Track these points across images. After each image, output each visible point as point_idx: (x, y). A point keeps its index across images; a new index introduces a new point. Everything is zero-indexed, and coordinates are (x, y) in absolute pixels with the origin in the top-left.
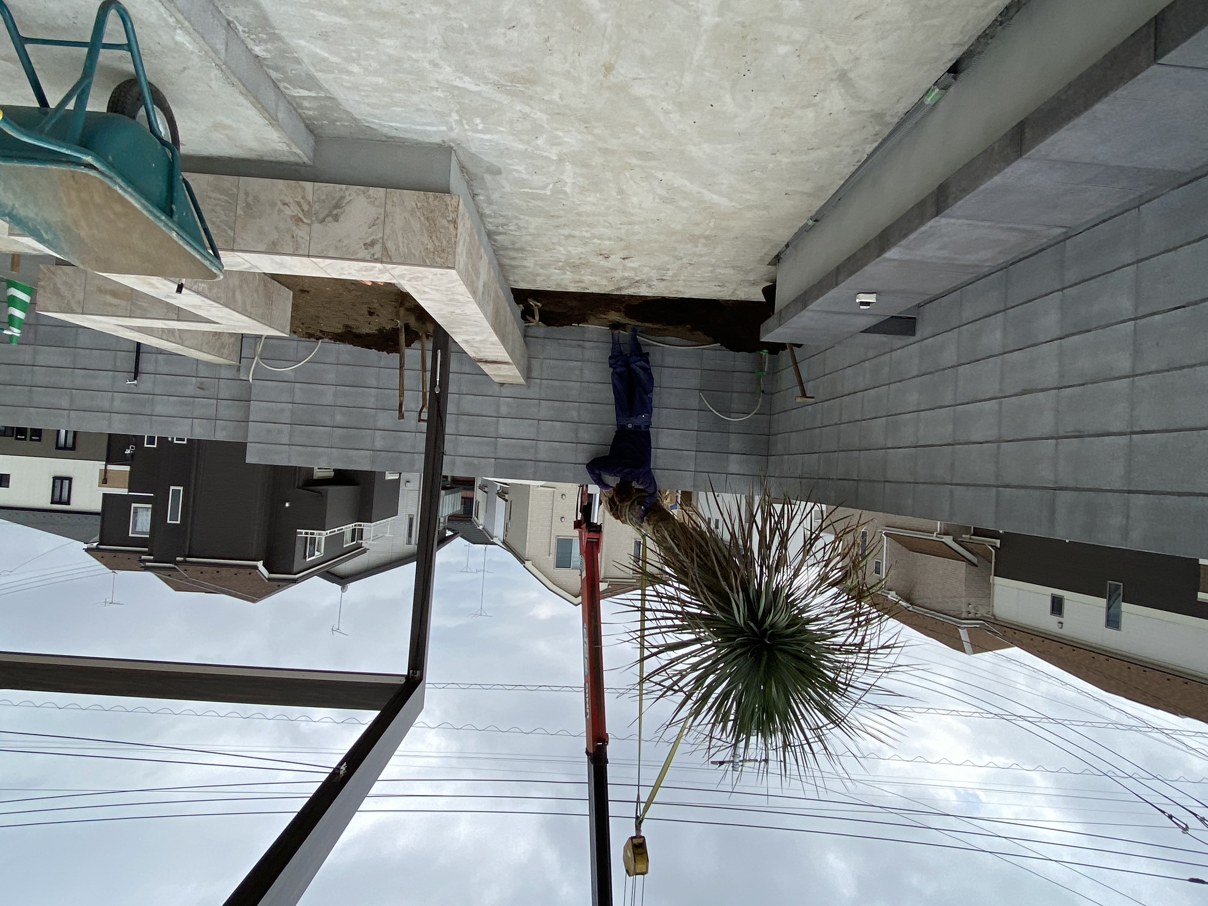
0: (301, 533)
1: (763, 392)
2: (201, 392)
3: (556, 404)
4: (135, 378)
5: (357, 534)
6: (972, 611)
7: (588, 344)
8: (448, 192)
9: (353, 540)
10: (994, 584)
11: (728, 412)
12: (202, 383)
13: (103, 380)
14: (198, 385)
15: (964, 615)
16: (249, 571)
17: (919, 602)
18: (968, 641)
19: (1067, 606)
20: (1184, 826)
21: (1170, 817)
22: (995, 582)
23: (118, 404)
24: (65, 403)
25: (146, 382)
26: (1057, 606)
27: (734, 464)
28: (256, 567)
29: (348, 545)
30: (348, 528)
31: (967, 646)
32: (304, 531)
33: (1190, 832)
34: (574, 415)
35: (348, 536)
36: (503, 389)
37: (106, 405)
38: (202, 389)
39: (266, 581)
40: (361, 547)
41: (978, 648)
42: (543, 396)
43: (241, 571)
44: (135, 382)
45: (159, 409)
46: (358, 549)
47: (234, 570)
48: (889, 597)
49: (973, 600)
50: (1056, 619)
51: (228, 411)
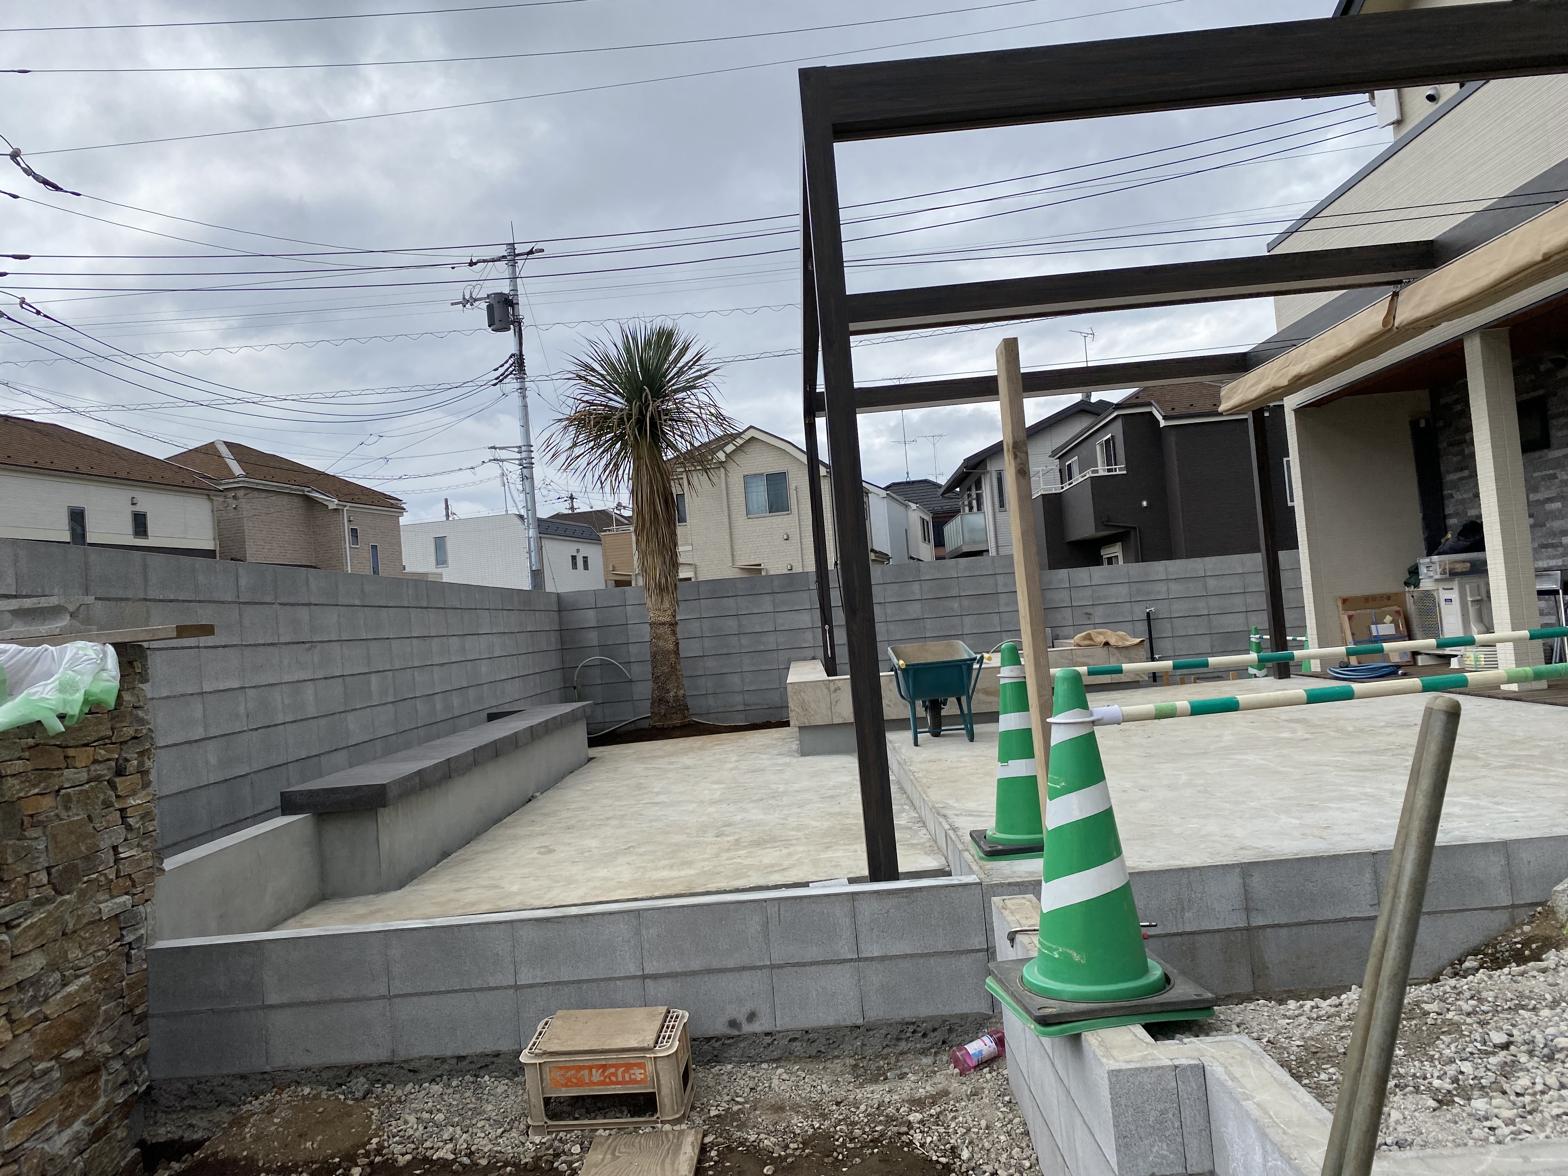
0: (1120, 469)
1: (575, 688)
2: (1089, 610)
3: (762, 648)
4: (1148, 614)
5: (1066, 474)
6: (230, 501)
7: (741, 708)
8: (799, 727)
9: (1069, 466)
10: (214, 539)
11: (603, 664)
12: (1089, 619)
13: (1179, 608)
14: (1092, 617)
15: (241, 493)
16: (1172, 413)
17: (296, 499)
18: (227, 460)
19: (128, 525)
20: (24, 305)
21: (38, 313)
22: (212, 542)
23: (1162, 588)
24: (1212, 583)
25: (1140, 612)
26: (140, 523)
27: (590, 618)
28: (1165, 418)
29: (1073, 459)
30: (1078, 479)
31: (224, 451)
32: (1118, 472)
33: (18, 301)
34: (745, 641)
35: (1075, 469)
36: (812, 655)
37: (1173, 586)
38: (1087, 614)
39: (1153, 402)
40: (1059, 458)
41: (209, 450)
42: (775, 654)
43: (1185, 411)
44: (1148, 610)
45: (1123, 590)
46: (1062, 454)
47: (1195, 410)
48: (336, 501)
49: (231, 515)
50: (138, 508)
51: (1061, 597)
